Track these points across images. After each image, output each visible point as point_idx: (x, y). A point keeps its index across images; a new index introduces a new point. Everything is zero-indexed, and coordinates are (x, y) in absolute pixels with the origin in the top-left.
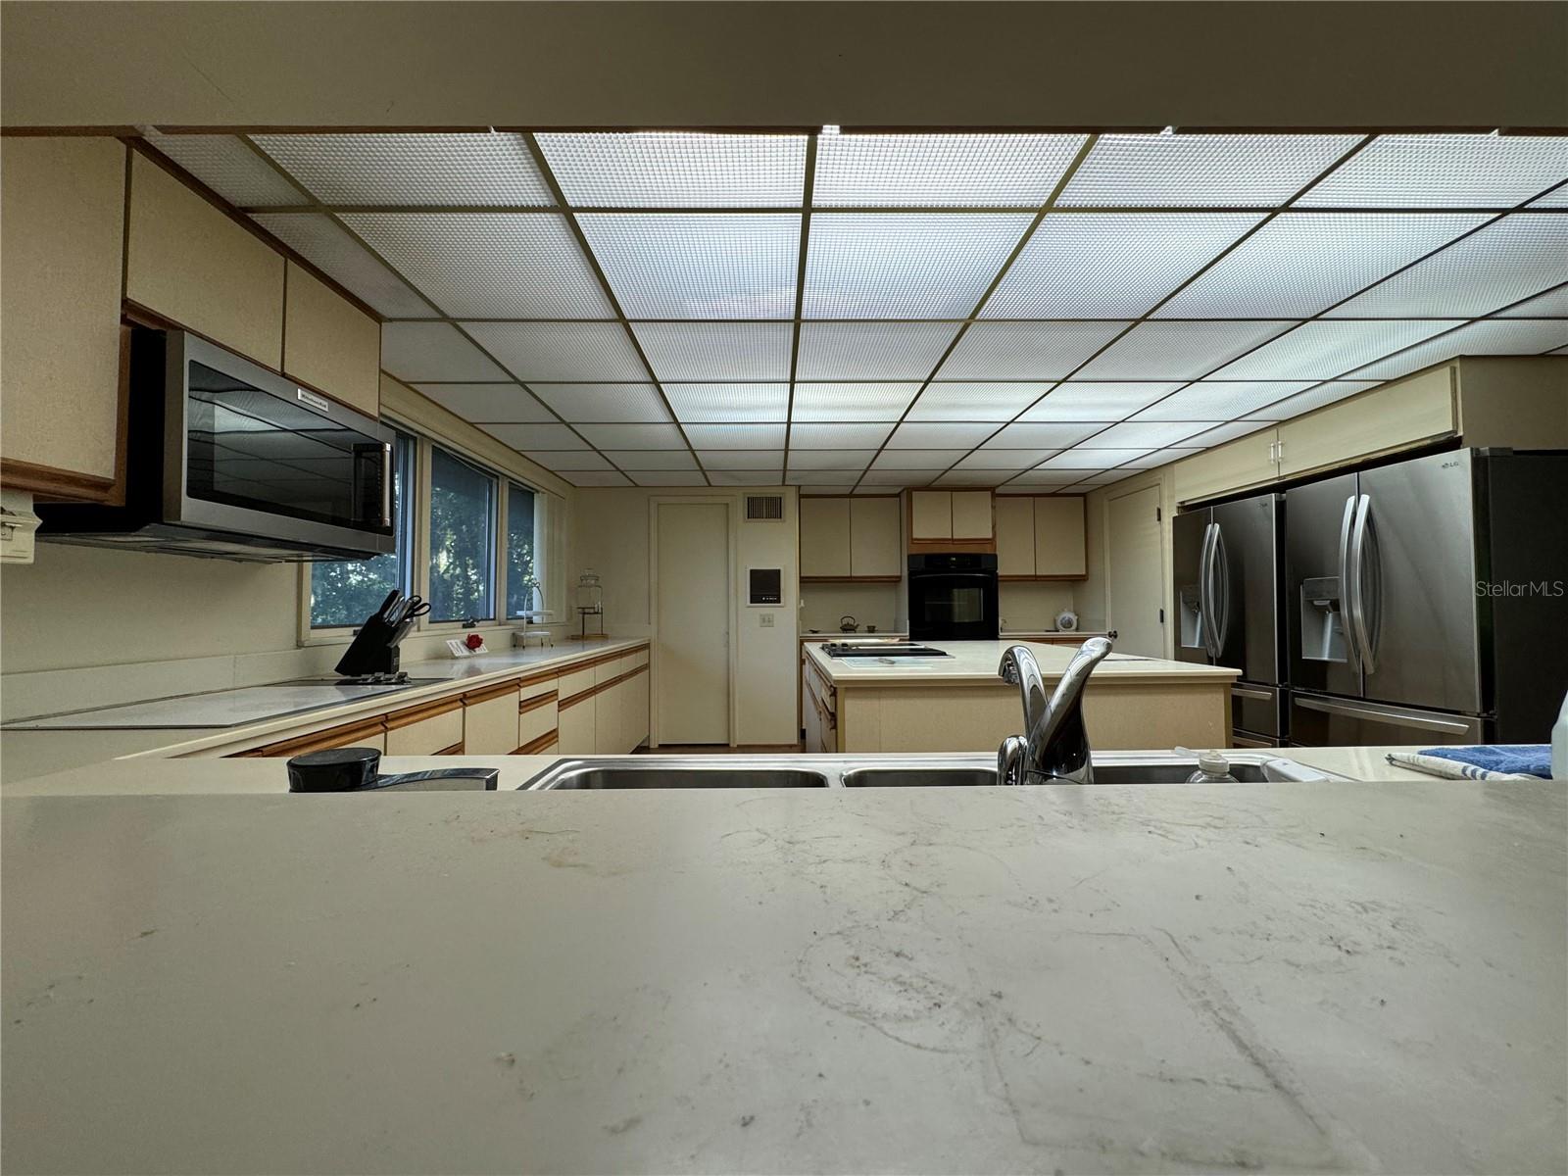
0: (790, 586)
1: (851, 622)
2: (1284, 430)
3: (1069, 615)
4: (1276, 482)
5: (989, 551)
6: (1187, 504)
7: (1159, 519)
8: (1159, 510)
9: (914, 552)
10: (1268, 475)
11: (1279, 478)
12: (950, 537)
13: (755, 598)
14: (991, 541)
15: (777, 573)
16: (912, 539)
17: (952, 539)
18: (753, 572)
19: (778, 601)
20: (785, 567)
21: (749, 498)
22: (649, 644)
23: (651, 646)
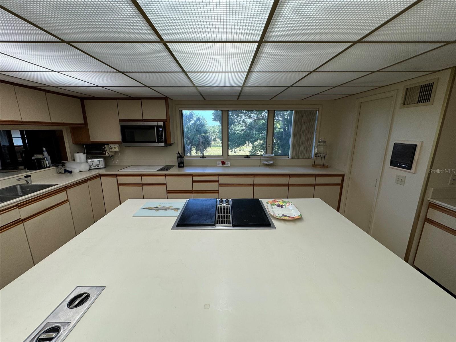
0: (423, 158)
18: (396, 145)
19: (410, 168)
20: (422, 143)
21: (407, 89)
22: (344, 175)
23: (345, 176)
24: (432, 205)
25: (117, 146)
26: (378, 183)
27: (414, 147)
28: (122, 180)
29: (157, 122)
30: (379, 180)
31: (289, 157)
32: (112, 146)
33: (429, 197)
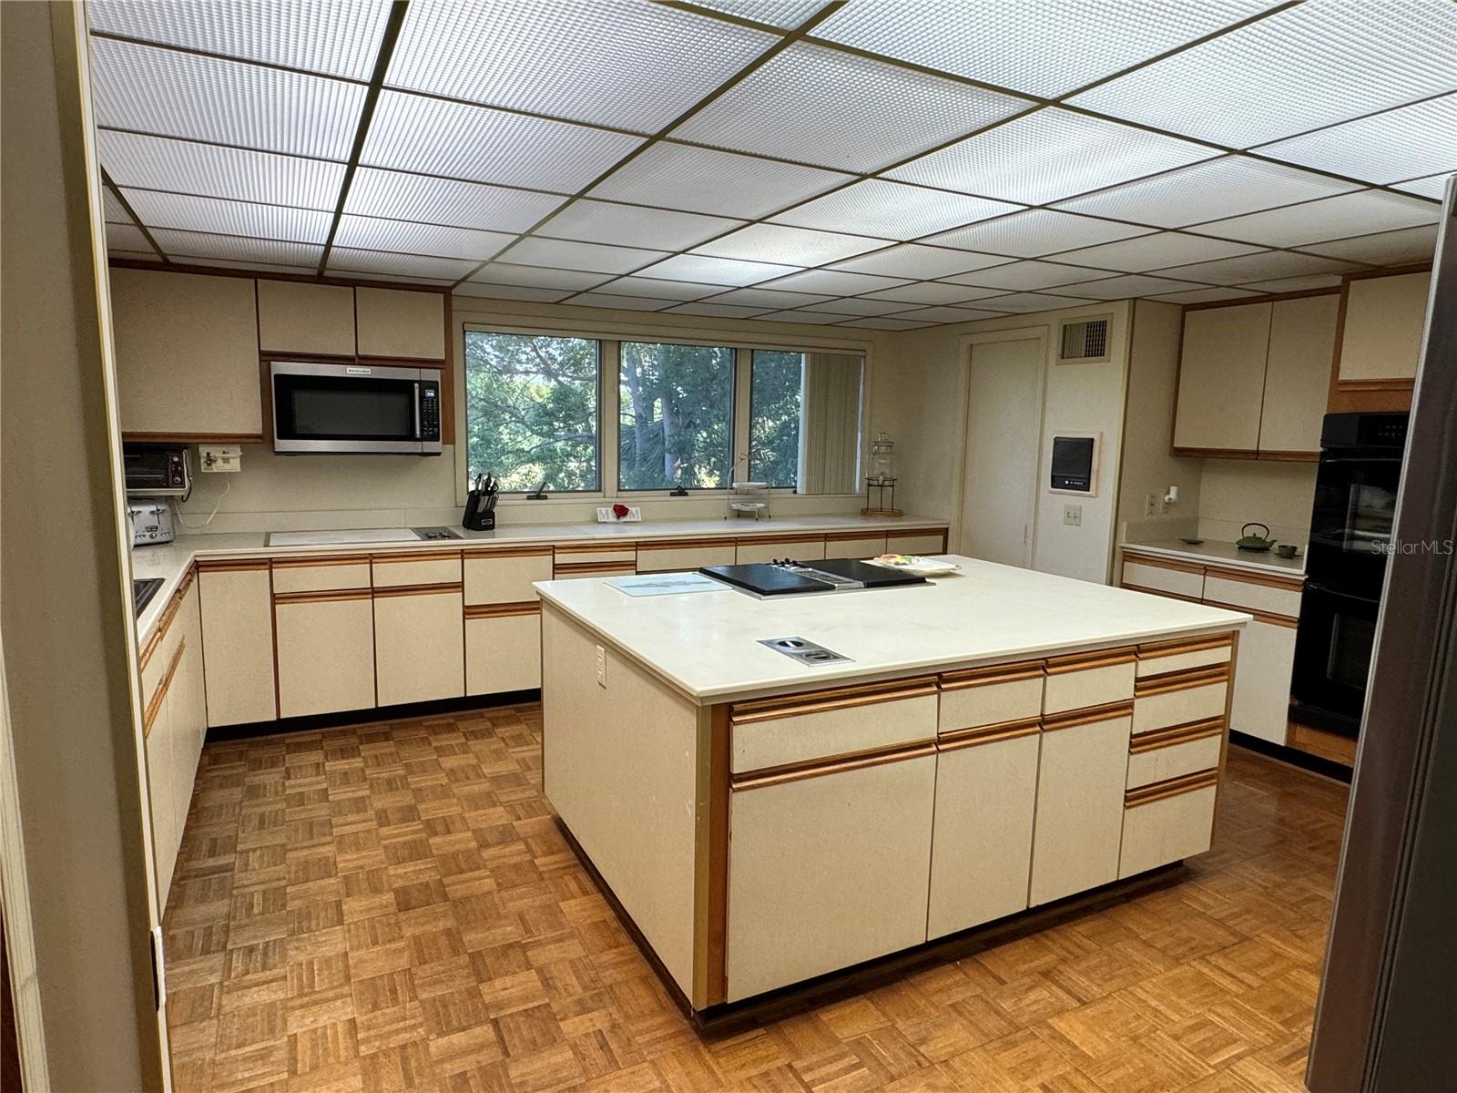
1: (1261, 533)
9: (1340, 410)
16: (1338, 383)
18: (1057, 442)
19: (1086, 487)
20: (1102, 434)
21: (1065, 326)
22: (947, 529)
23: (950, 533)
24: (1130, 557)
25: (235, 452)
26: (1030, 533)
27: (1089, 443)
28: (288, 580)
29: (420, 368)
30: (1031, 529)
31: (795, 492)
32: (216, 452)
33: (1122, 543)
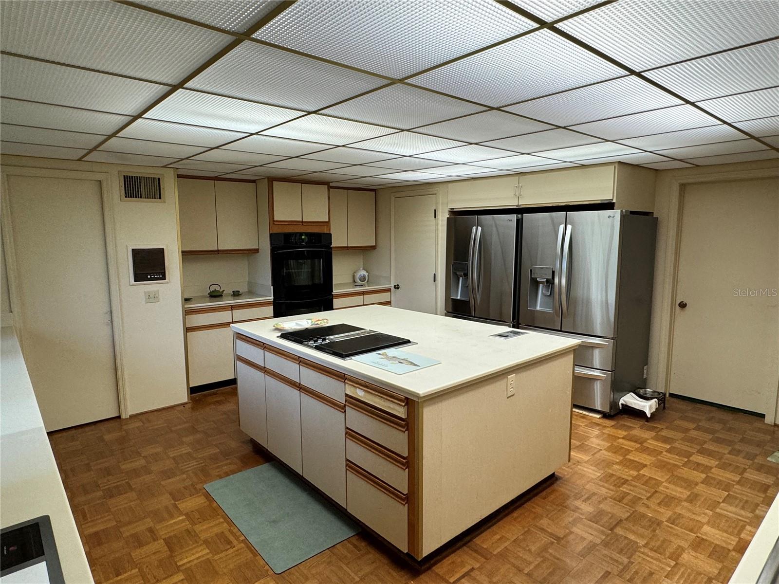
0: (173, 263)
1: (218, 288)
2: (522, 178)
3: (363, 273)
4: (515, 207)
5: (326, 231)
6: (455, 210)
7: (435, 217)
8: (435, 211)
9: (275, 232)
10: (511, 202)
11: (518, 205)
12: (301, 220)
13: (139, 276)
14: (327, 223)
15: (161, 252)
16: (274, 221)
17: (302, 222)
19: (164, 278)
20: (167, 246)
